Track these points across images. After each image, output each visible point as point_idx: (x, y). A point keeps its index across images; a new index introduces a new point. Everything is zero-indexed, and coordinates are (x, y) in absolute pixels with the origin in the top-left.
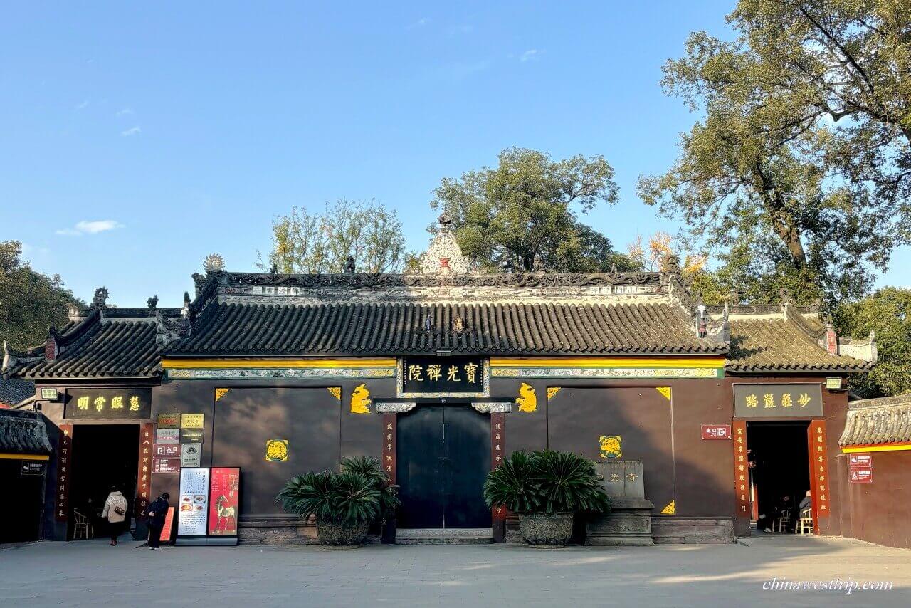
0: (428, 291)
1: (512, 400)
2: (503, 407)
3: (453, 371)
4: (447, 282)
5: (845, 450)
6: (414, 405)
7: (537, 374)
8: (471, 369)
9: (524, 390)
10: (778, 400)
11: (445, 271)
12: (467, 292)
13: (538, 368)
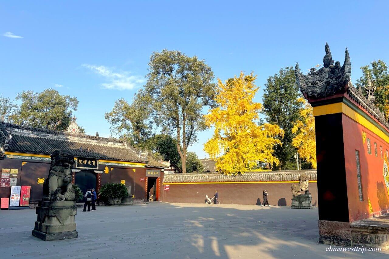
0: (69, 137)
1: (103, 170)
2: (101, 172)
3: (90, 162)
4: (74, 136)
5: (163, 184)
6: (80, 170)
7: (110, 164)
8: (94, 162)
9: (106, 168)
10: (153, 173)
11: (74, 133)
12: (80, 139)
13: (109, 163)
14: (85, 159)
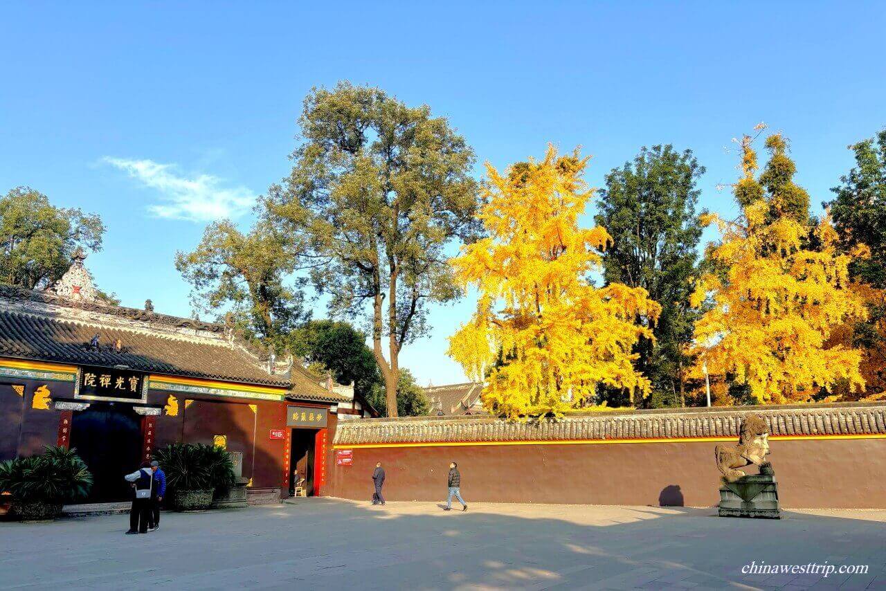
0: (61, 310)
1: (162, 407)
2: (155, 412)
3: (120, 381)
4: (79, 306)
5: (336, 447)
6: (88, 405)
7: (181, 389)
8: (134, 381)
9: (172, 401)
10: (307, 417)
11: (77, 296)
12: (94, 317)
13: (181, 385)
14: (106, 372)
